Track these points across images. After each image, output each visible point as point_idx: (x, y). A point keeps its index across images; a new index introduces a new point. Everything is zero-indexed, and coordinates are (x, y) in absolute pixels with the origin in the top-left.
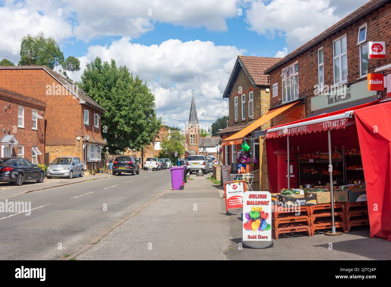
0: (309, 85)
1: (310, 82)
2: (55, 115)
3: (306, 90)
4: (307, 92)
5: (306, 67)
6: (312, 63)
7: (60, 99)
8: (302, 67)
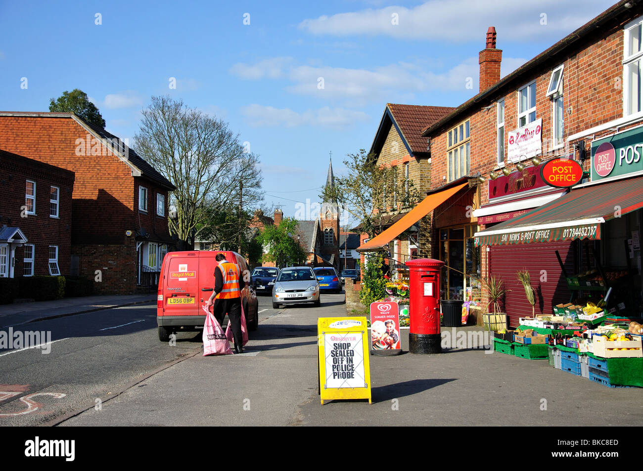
0: (484, 157)
1: (486, 153)
2: (91, 193)
3: (480, 165)
4: (481, 167)
5: (480, 127)
6: (489, 123)
7: (98, 168)
8: (476, 127)
